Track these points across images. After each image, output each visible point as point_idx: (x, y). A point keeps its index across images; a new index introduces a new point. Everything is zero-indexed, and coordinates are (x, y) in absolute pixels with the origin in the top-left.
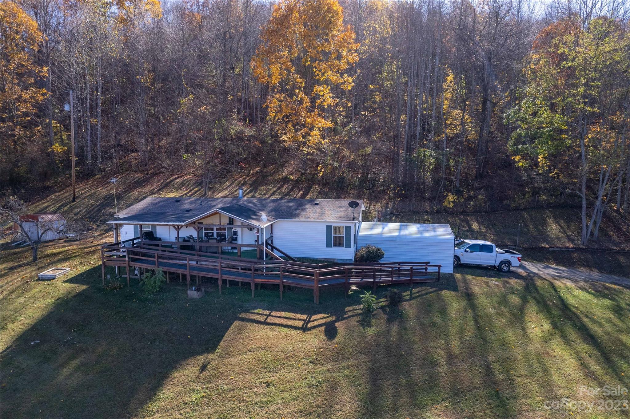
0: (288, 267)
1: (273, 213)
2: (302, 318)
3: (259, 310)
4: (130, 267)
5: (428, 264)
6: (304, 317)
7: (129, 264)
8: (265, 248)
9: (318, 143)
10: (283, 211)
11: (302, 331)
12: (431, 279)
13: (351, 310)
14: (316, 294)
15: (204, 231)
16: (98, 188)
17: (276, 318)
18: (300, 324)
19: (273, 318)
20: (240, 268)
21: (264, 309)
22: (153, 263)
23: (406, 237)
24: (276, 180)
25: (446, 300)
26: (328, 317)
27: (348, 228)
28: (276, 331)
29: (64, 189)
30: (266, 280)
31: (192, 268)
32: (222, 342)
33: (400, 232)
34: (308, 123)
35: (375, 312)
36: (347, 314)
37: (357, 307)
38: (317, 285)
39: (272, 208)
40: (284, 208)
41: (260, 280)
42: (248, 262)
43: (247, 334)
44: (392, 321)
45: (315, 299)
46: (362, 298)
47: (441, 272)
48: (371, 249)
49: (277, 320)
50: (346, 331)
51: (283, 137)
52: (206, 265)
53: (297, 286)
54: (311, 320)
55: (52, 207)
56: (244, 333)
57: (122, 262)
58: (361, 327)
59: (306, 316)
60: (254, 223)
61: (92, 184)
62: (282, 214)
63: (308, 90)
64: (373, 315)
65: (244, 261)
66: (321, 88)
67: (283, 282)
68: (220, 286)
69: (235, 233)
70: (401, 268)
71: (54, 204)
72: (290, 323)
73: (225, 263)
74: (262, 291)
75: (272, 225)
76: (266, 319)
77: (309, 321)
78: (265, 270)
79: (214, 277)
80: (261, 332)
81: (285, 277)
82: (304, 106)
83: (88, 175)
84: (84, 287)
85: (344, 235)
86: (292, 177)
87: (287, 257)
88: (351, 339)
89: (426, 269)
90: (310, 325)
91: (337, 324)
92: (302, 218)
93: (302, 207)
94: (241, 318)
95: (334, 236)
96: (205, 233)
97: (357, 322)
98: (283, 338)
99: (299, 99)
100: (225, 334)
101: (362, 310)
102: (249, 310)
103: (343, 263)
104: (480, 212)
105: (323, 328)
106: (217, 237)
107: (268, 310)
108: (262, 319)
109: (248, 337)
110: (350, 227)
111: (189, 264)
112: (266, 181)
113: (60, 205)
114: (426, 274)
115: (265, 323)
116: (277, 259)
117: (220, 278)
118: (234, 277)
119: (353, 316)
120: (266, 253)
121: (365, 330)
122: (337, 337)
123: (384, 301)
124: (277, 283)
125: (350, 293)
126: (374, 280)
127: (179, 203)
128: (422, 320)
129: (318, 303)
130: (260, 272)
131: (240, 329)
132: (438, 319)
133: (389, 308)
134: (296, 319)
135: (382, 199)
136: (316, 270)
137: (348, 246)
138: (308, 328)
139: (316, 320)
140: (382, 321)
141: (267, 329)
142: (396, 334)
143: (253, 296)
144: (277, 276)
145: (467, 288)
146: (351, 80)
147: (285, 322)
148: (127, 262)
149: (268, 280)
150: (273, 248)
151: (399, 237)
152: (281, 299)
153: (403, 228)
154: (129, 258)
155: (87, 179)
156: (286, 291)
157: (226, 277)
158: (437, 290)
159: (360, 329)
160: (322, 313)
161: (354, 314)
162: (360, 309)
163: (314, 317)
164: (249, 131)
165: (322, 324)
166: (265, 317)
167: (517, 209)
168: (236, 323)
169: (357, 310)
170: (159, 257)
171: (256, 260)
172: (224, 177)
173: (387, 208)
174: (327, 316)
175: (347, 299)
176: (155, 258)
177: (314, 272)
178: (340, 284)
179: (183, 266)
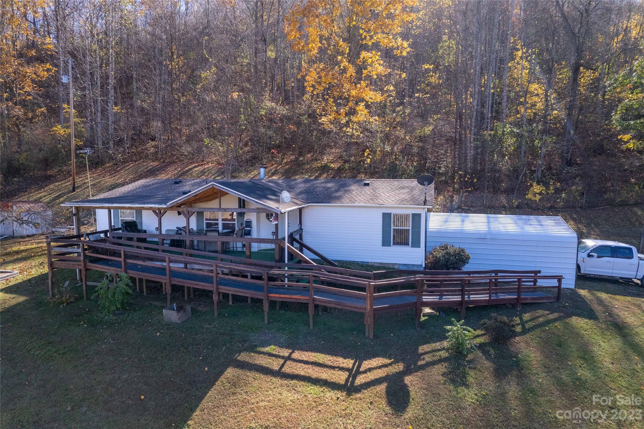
0: (325, 275)
1: (303, 196)
2: (345, 365)
3: (272, 347)
4: (87, 270)
5: (539, 275)
6: (349, 363)
7: (85, 266)
8: (287, 244)
9: (365, 122)
10: (318, 193)
11: (344, 394)
12: (548, 298)
13: (430, 352)
14: (369, 321)
15: (205, 222)
16: (104, 177)
17: (300, 365)
18: (341, 377)
19: (295, 364)
20: (249, 275)
21: (281, 346)
22: (117, 265)
23: (499, 234)
24: (313, 168)
25: (584, 335)
26: (390, 364)
27: (416, 217)
28: (298, 392)
29: (67, 178)
30: (287, 296)
31: (174, 274)
32: (198, 412)
33: (489, 227)
34: (353, 97)
35: (470, 357)
36: (424, 359)
37: (438, 345)
38: (371, 306)
39: (302, 189)
40: (318, 189)
41: (278, 295)
42: (261, 266)
43: (245, 396)
44: (505, 375)
45: (367, 330)
46: (448, 331)
47: (563, 286)
48: (451, 251)
49: (302, 370)
50: (426, 395)
51: (323, 119)
52: (200, 270)
53: (337, 306)
54: (362, 369)
55: (47, 197)
56: (241, 394)
57: (77, 263)
58: (452, 387)
59: (353, 361)
60: (271, 204)
61: (100, 173)
62: (316, 196)
63: (353, 57)
64: (470, 362)
65: (256, 265)
66: (369, 55)
67: (314, 300)
68: (216, 302)
69: (249, 224)
70: (499, 280)
71: (50, 194)
72: (324, 374)
73: (227, 266)
74: (282, 312)
75: (300, 210)
76: (283, 365)
77: (358, 372)
78: (286, 279)
79: (206, 288)
80: (270, 392)
81: (318, 292)
82: (348, 75)
83: (97, 163)
84: (22, 299)
85: (410, 228)
86: (332, 165)
87: (323, 260)
88: (437, 412)
89: (535, 282)
90: (360, 380)
91: (408, 380)
92: (346, 201)
93: (346, 189)
94: (240, 361)
95: (394, 229)
96: (207, 223)
97: (443, 375)
98: (310, 408)
99: (342, 68)
100: (206, 394)
101: (448, 350)
102: (256, 346)
103: (408, 271)
104: (574, 207)
105: (383, 387)
106: (224, 229)
107: (287, 347)
108: (275, 365)
109: (245, 402)
110: (419, 215)
111: (170, 267)
112: (301, 169)
113: (56, 195)
114: (535, 289)
115: (280, 374)
116: (306, 262)
117: (215, 291)
118: (238, 289)
119: (433, 363)
120: (288, 252)
121: (458, 393)
122: (410, 406)
123: (482, 335)
124: (305, 302)
125: (423, 319)
126: (463, 298)
127: (178, 185)
128: (556, 373)
129: (371, 336)
130: (279, 283)
131: (234, 385)
132: (584, 373)
133: (493, 348)
134: (333, 368)
135: (444, 192)
136: (369, 282)
137: (416, 244)
138: (356, 387)
139: (370, 370)
140: (486, 374)
141: (282, 386)
142: (517, 402)
143: (266, 322)
144: (306, 290)
145: (610, 315)
146: (405, 44)
147: (314, 372)
148: (82, 263)
149: (290, 296)
150: (302, 246)
151: (489, 232)
152: (311, 327)
153: (492, 220)
154: (85, 256)
155: (95, 168)
156: (320, 313)
157: (224, 289)
158: (561, 316)
159: (450, 391)
160: (379, 356)
161: (435, 358)
162: (444, 349)
163: (366, 364)
164: (282, 110)
165: (381, 378)
166: (281, 361)
167: (624, 204)
168: (230, 372)
169: (439, 350)
170: (127, 256)
171: (273, 263)
172: (252, 166)
173: (452, 201)
174: (389, 361)
175: (419, 329)
176: (120, 257)
177: (365, 285)
178: (409, 305)
179: (162, 271)
